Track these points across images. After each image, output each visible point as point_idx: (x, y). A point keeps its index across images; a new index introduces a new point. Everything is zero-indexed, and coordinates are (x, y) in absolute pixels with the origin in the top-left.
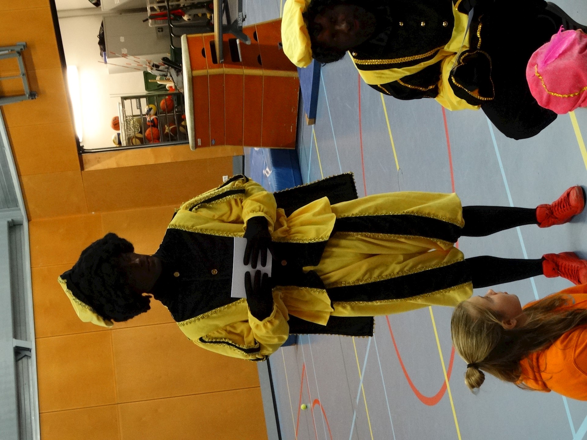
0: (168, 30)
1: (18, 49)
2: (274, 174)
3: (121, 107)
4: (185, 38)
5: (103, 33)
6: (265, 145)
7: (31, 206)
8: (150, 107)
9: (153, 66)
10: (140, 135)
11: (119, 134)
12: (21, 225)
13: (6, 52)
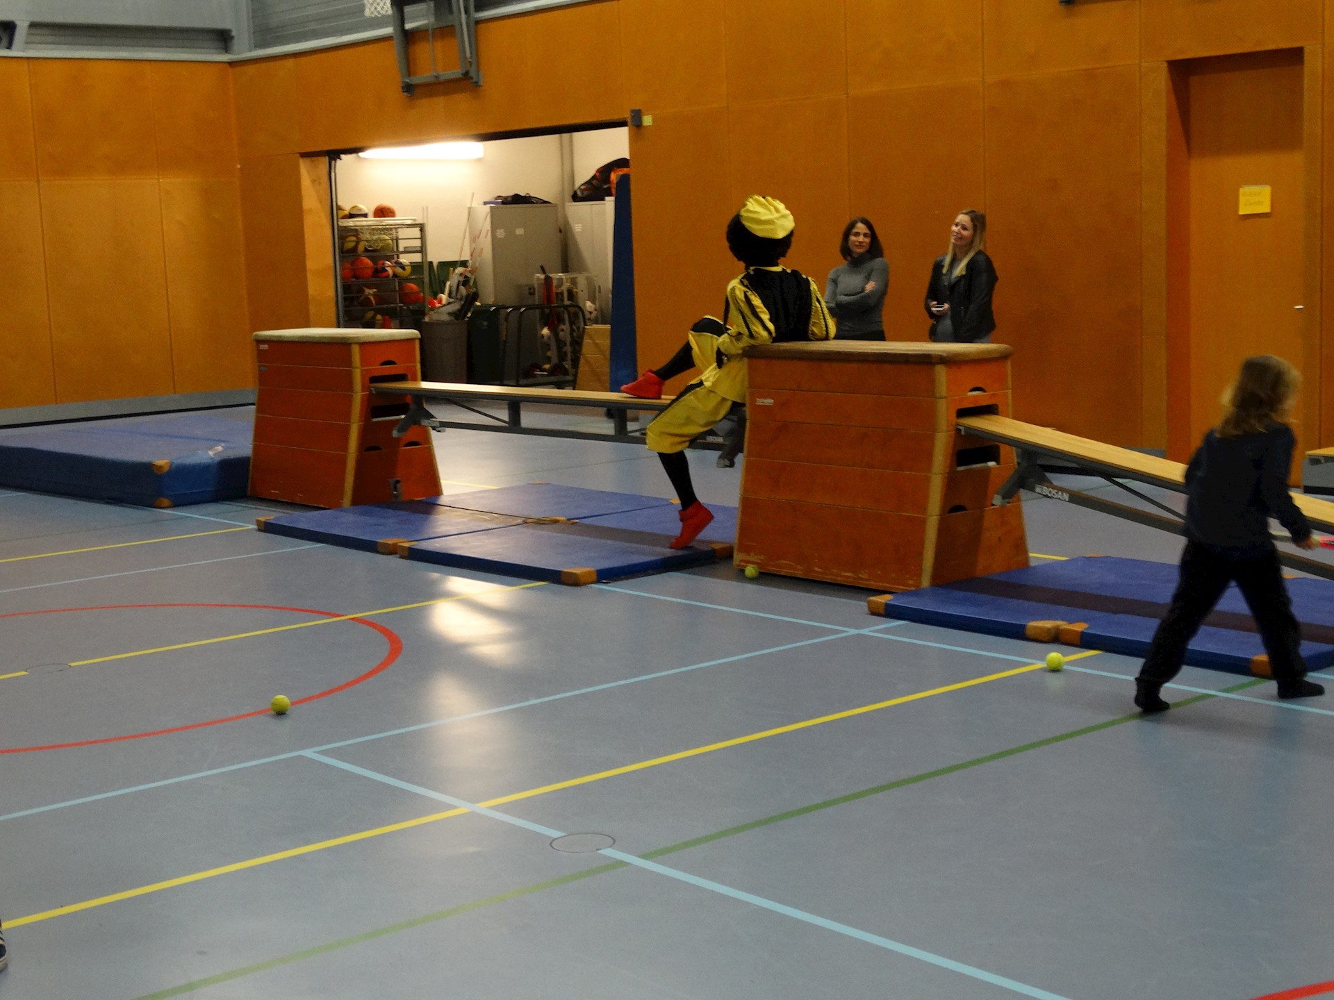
0: (530, 302)
1: (473, 74)
2: (210, 461)
3: (409, 222)
4: (414, 336)
5: (533, 203)
6: (256, 449)
7: (251, 70)
8: (406, 267)
9: (466, 277)
10: (361, 248)
11: (365, 215)
12: (226, 49)
13: (468, 55)
